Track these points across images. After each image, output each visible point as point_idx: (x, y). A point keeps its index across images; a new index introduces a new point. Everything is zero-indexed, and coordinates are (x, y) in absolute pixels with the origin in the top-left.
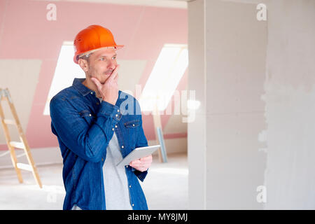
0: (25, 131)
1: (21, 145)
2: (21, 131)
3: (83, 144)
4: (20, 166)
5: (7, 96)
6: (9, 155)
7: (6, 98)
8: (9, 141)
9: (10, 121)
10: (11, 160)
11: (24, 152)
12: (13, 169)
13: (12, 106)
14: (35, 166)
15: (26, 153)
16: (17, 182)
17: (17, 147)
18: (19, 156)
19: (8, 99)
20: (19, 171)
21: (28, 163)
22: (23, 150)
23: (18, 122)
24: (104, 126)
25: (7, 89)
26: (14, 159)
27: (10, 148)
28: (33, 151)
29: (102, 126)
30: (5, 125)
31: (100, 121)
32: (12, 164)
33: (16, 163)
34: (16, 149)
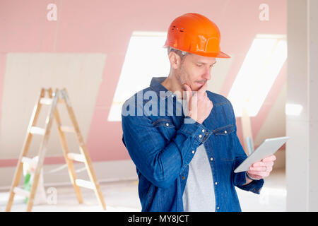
0: (85, 140)
1: (81, 157)
2: (81, 140)
3: (152, 164)
4: (80, 183)
5: (64, 98)
6: (66, 170)
7: (64, 100)
8: (67, 153)
9: (68, 129)
10: (68, 176)
11: (85, 166)
12: (71, 186)
13: (70, 110)
14: (98, 183)
15: (87, 167)
16: (77, 202)
17: (76, 160)
18: (78, 171)
19: (66, 102)
20: (79, 188)
21: (89, 180)
22: (83, 163)
23: (77, 130)
24: (182, 145)
25: (64, 89)
26: (73, 175)
27: (67, 161)
28: (95, 165)
29: (179, 145)
30: (62, 133)
31: (178, 139)
32: (69, 180)
33: (75, 180)
34: (75, 162)
